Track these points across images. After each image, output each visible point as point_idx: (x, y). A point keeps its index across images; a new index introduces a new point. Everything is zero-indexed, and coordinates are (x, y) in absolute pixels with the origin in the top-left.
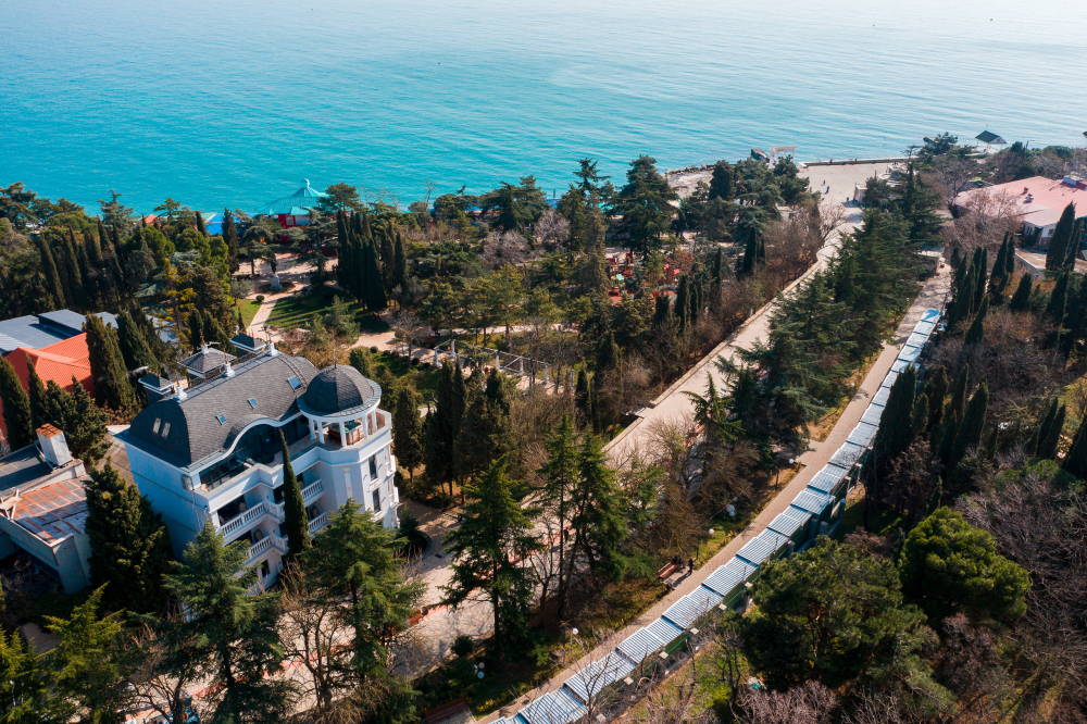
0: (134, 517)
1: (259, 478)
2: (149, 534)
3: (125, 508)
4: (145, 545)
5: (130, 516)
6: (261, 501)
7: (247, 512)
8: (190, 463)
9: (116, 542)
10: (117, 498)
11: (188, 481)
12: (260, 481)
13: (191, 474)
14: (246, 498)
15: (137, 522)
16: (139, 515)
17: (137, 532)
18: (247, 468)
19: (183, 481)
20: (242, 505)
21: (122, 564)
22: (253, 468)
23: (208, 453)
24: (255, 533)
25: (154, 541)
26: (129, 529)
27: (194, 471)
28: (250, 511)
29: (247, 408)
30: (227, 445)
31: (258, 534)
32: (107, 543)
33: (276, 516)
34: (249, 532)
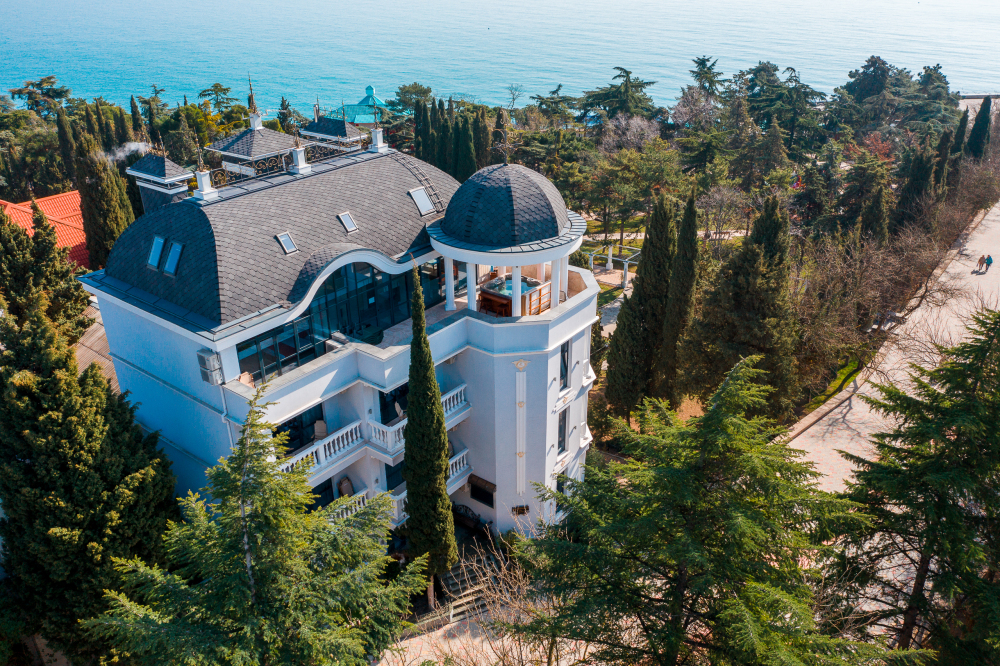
0: (90, 435)
1: (354, 372)
2: (126, 472)
3: (70, 410)
4: (115, 497)
5: (81, 431)
6: (357, 418)
7: (329, 439)
8: (218, 322)
9: (47, 487)
10: (50, 387)
11: (213, 362)
12: (359, 377)
13: (219, 346)
14: (327, 412)
15: (97, 446)
16: (101, 430)
17: (98, 468)
18: (332, 348)
19: (202, 361)
20: (319, 426)
21: (59, 539)
22: (344, 350)
23: (256, 306)
24: (340, 484)
25: (136, 490)
26: (78, 460)
27: (225, 341)
28: (334, 436)
29: (337, 229)
30: (296, 295)
31: (345, 484)
32: (26, 490)
33: (385, 451)
34: (329, 481)
